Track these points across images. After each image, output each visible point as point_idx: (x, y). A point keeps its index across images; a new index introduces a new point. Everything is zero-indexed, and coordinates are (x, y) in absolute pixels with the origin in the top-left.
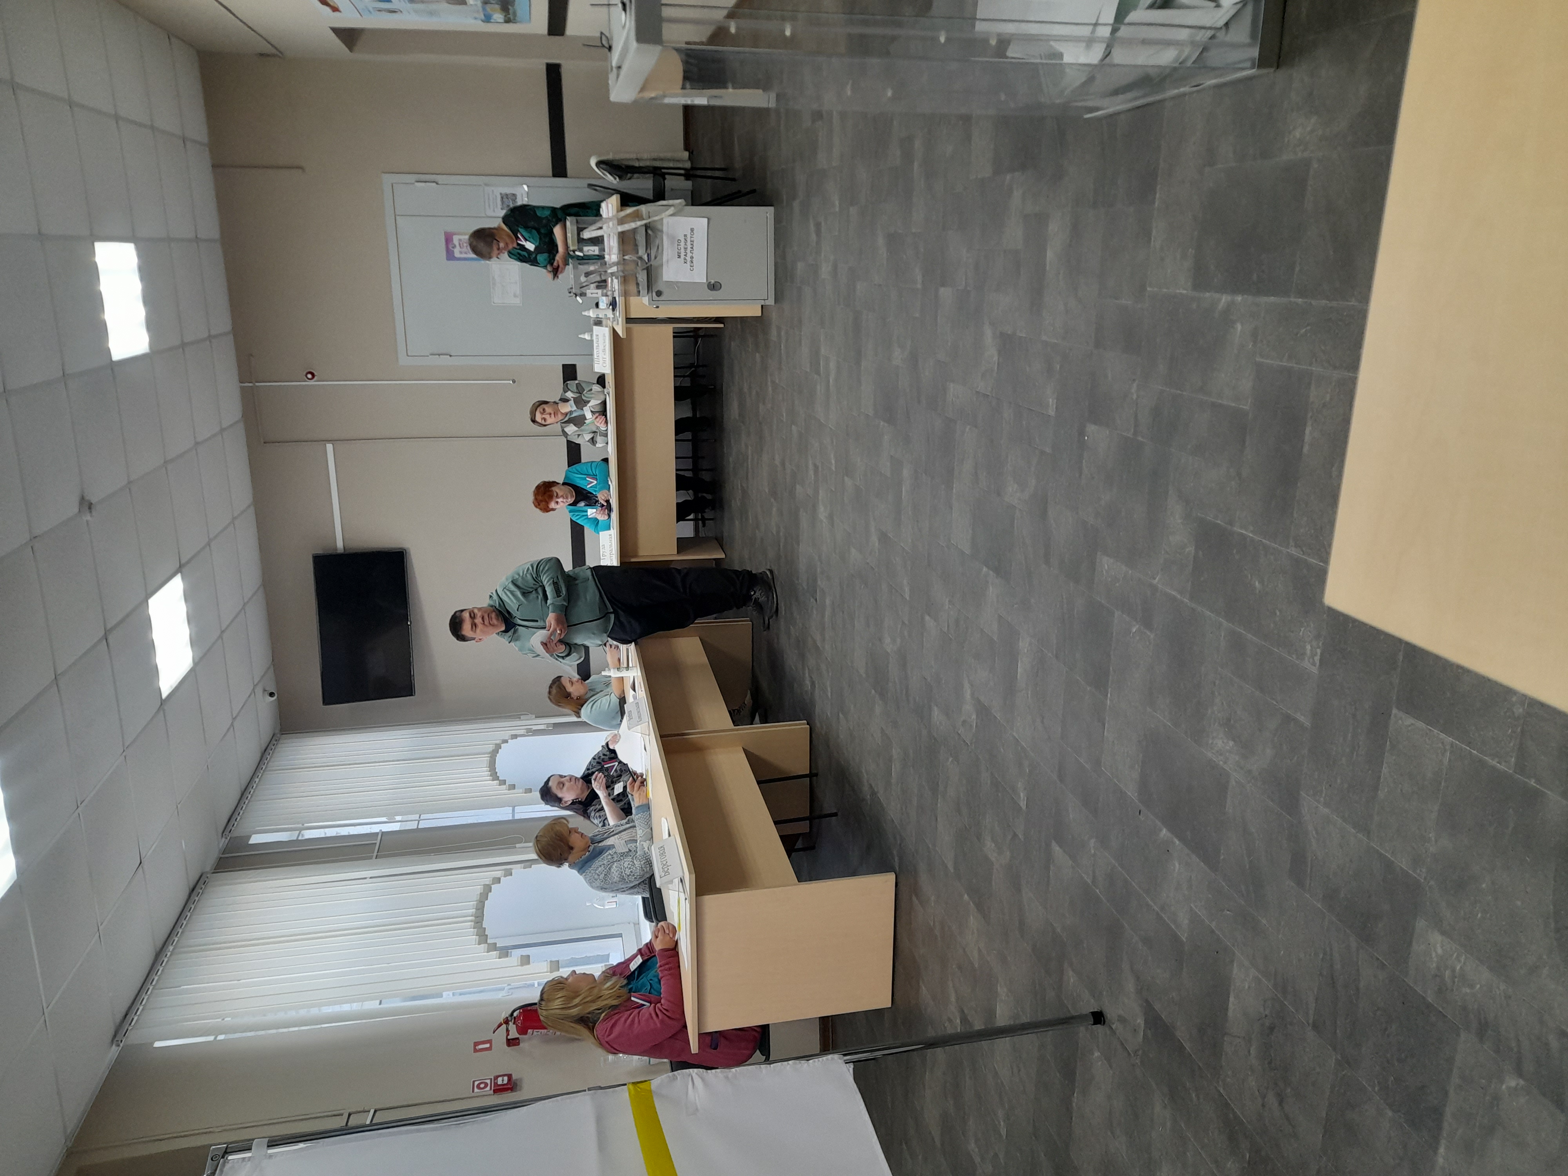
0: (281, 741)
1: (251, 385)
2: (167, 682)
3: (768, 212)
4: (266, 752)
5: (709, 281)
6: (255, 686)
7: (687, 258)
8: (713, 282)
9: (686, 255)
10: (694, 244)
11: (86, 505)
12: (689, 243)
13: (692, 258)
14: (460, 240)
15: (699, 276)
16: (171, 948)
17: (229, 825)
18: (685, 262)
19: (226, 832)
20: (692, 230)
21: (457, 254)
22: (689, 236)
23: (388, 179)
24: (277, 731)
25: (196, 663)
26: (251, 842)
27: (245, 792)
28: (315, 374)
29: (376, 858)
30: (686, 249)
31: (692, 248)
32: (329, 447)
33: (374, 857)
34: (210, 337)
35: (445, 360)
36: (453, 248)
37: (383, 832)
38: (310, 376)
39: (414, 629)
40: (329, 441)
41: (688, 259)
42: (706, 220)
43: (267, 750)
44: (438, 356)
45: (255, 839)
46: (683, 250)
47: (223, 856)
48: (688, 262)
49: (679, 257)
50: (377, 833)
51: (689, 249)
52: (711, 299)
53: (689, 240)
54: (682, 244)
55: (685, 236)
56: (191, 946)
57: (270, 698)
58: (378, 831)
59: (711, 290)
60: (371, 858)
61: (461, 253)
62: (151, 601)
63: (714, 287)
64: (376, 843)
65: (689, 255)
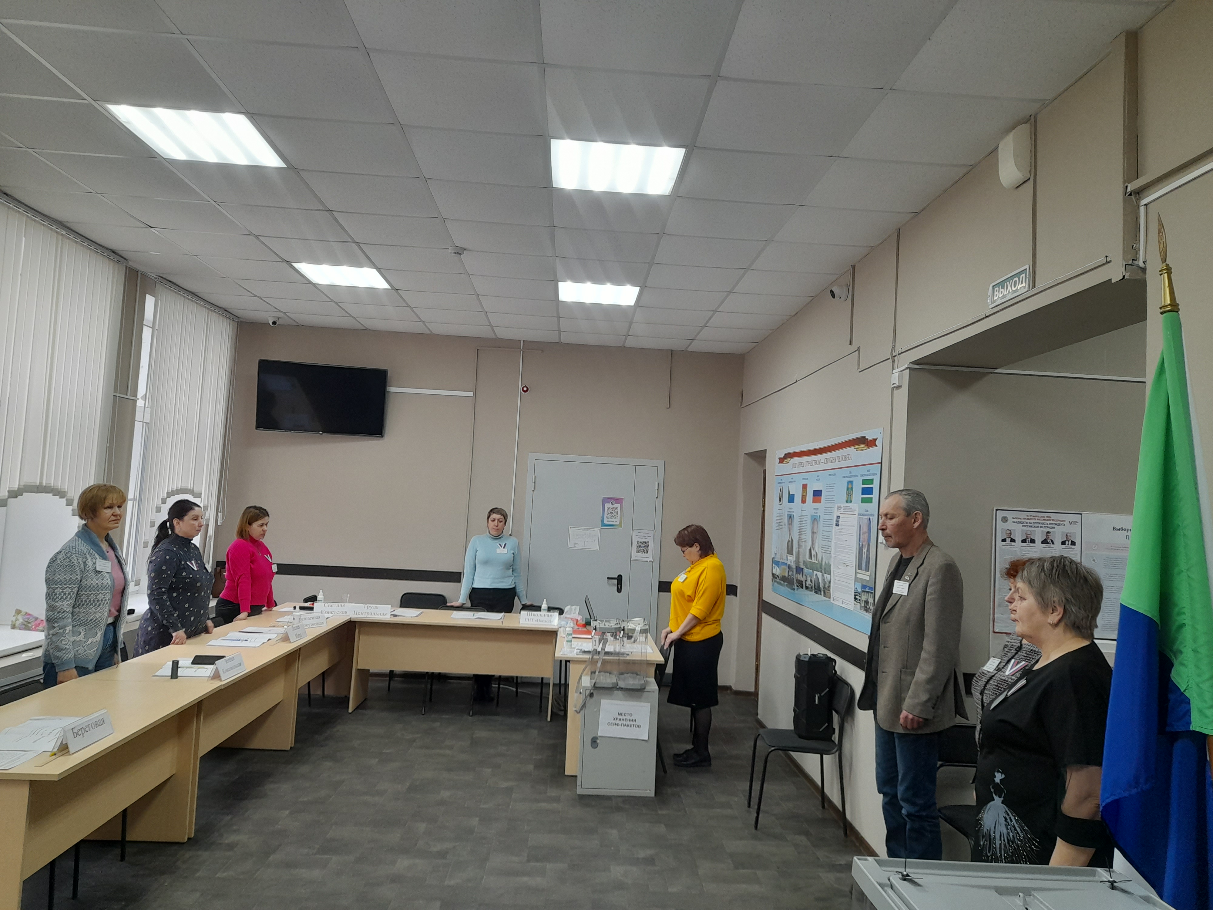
0: (232, 322)
1: (522, 348)
2: (305, 268)
3: (650, 792)
4: (225, 312)
5: (599, 738)
6: (285, 313)
7: (618, 720)
8: (598, 741)
9: (620, 719)
10: (628, 728)
11: (459, 251)
12: (629, 723)
13: (618, 725)
14: (617, 508)
15: (604, 730)
16: (64, 232)
17: (166, 281)
18: (614, 719)
19: (160, 279)
20: (639, 726)
21: (607, 505)
22: (635, 723)
23: (660, 463)
24: (241, 320)
25: (315, 285)
26: (148, 296)
27: (194, 295)
28: (526, 393)
29: (114, 396)
30: (625, 720)
31: (626, 725)
32: (471, 394)
33: (115, 394)
34: (560, 331)
35: (530, 486)
36: (612, 503)
37: (136, 401)
38: (525, 389)
39: (315, 435)
40: (475, 394)
41: (617, 722)
42: (646, 738)
43: (226, 312)
44: (534, 482)
45: (150, 301)
46: (623, 717)
47: (139, 275)
48: (614, 721)
49: (619, 714)
50: (136, 397)
51: (625, 723)
52: (585, 739)
53: (632, 723)
54: (629, 718)
55: (635, 720)
56: (62, 248)
57: (272, 321)
58: (138, 397)
59: (592, 739)
60: (115, 391)
61: (608, 508)
62: (374, 271)
63: (594, 742)
64: (127, 395)
65: (620, 723)
